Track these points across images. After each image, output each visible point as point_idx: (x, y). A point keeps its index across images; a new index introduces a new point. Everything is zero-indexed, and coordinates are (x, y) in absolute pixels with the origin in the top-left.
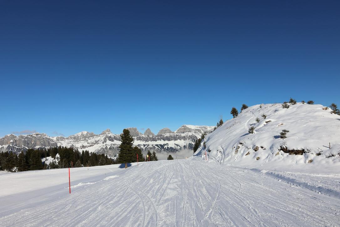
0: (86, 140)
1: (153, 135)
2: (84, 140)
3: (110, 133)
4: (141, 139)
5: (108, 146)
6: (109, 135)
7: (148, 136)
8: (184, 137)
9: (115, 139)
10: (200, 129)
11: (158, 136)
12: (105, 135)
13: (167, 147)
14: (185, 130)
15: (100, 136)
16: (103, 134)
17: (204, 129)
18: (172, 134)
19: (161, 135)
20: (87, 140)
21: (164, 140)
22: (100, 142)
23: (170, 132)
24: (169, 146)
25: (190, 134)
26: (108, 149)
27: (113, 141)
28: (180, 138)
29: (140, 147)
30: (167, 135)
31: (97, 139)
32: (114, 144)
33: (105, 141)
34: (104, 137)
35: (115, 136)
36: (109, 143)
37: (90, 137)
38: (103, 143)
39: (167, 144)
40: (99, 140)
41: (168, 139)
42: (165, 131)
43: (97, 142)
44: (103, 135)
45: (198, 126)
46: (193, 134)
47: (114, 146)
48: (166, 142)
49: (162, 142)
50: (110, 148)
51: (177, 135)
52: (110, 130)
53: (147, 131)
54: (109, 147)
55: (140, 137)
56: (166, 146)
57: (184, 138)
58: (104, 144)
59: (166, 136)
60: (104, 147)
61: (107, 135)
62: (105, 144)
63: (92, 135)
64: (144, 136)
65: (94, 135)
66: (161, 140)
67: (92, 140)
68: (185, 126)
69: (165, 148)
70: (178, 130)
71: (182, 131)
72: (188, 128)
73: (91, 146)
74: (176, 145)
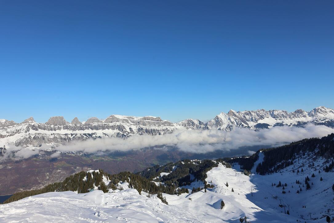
0: (4, 129)
1: (80, 124)
2: (2, 129)
3: (33, 121)
4: (68, 129)
5: (31, 136)
6: (33, 124)
7: (76, 125)
8: (113, 126)
9: (40, 128)
10: (127, 119)
11: (86, 124)
12: (28, 123)
13: (96, 136)
14: (113, 119)
15: (22, 124)
16: (25, 122)
17: (131, 119)
18: (100, 123)
19: (89, 124)
20: (6, 129)
21: (92, 129)
22: (22, 132)
23: (98, 121)
24: (98, 135)
25: (118, 124)
26: (32, 139)
27: (37, 130)
28: (108, 127)
29: (67, 136)
30: (96, 124)
31: (18, 128)
32: (38, 134)
33: (28, 130)
34: (27, 125)
35: (39, 124)
36: (32, 132)
37: (9, 125)
38: (26, 132)
39: (95, 133)
40: (20, 129)
41: (97, 128)
42: (93, 120)
43: (18, 131)
44: (25, 124)
45: (126, 116)
46: (120, 124)
47: (39, 136)
48: (94, 131)
49: (90, 131)
50: (34, 138)
51: (105, 125)
52: (33, 119)
53: (74, 120)
54: (33, 137)
55: (67, 126)
56: (94, 135)
57: (113, 128)
58: (26, 134)
59: (94, 125)
60: (27, 137)
61: (30, 124)
62: (28, 133)
63: (12, 124)
64: (71, 125)
65: (15, 124)
66: (89, 129)
67: (11, 129)
68: (114, 116)
69: (93, 137)
70: (107, 120)
71: (110, 120)
72: (116, 118)
73: (11, 135)
74: (104, 134)
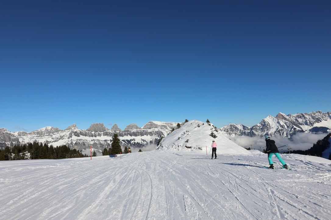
0: (50, 135)
1: (120, 131)
2: (48, 135)
3: (76, 128)
4: (108, 135)
5: (73, 142)
6: (75, 130)
7: (115, 131)
8: (151, 132)
9: (81, 134)
10: (165, 125)
11: (125, 131)
12: (71, 130)
13: (134, 142)
14: (152, 125)
15: (66, 131)
16: (68, 129)
17: (169, 125)
18: (138, 130)
19: (128, 131)
20: (52, 135)
21: (131, 135)
22: (65, 138)
23: (137, 128)
24: (136, 142)
25: (156, 130)
26: (74, 144)
27: (79, 136)
28: (147, 134)
29: (107, 142)
30: (134, 130)
31: (62, 134)
32: (80, 140)
33: (71, 137)
34: (70, 132)
35: (81, 131)
36: (74, 138)
37: (54, 132)
38: (69, 138)
39: (134, 139)
40: (64, 136)
41: (135, 134)
42: (132, 127)
43: (62, 138)
44: (68, 131)
45: (165, 122)
46: (159, 130)
47: (80, 142)
48: (133, 137)
49: (129, 138)
50: (76, 144)
51: (144, 131)
52: (75, 125)
53: (113, 127)
54: (74, 142)
55: (107, 133)
56: (132, 142)
57: (151, 134)
59: (133, 131)
60: (70, 143)
61: (73, 130)
62: (70, 139)
63: (57, 131)
64: (110, 131)
65: (59, 131)
66: (128, 135)
67: (57, 135)
68: (152, 122)
69: (131, 143)
70: (145, 126)
71: (149, 127)
72: (155, 124)
73: (55, 141)
74: (143, 140)
